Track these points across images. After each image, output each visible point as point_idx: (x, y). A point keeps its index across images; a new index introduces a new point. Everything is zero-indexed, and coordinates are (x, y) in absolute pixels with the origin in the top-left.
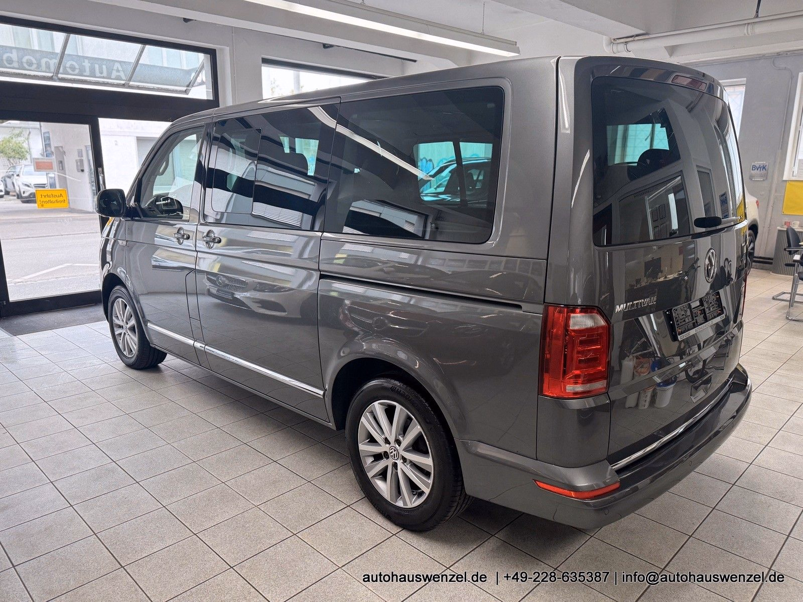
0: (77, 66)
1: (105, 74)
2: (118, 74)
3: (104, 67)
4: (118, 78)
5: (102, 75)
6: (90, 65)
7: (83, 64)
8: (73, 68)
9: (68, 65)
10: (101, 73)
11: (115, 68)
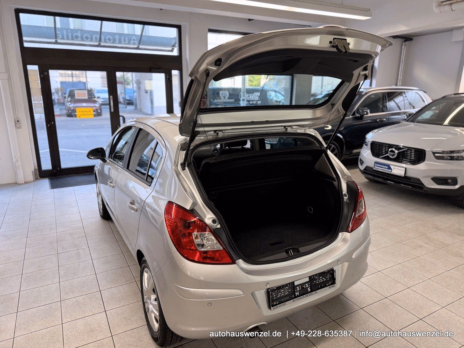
0: (112, 38)
1: (127, 42)
2: (134, 42)
3: (127, 38)
4: (134, 44)
5: (125, 43)
6: (118, 37)
7: (115, 37)
8: (109, 40)
9: (107, 38)
10: (125, 41)
11: (133, 38)
